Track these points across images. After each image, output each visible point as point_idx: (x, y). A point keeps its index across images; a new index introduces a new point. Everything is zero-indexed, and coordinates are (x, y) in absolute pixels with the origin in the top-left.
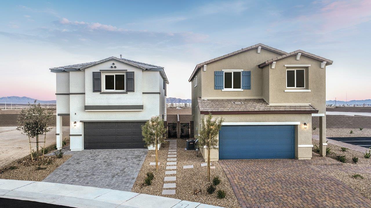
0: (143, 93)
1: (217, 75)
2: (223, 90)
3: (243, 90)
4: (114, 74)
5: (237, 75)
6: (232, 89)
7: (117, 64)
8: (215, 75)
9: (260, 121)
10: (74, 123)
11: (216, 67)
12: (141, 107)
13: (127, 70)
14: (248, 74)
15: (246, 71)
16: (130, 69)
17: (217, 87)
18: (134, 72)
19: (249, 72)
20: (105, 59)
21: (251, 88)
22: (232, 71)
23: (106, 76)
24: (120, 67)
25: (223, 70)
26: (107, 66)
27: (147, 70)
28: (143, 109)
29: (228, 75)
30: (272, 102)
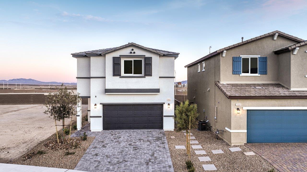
0: (160, 77)
1: (235, 60)
2: (240, 75)
3: (259, 75)
4: (132, 59)
5: (254, 60)
6: (249, 74)
7: (136, 50)
8: (233, 60)
9: (285, 106)
10: (95, 105)
11: (235, 53)
12: (157, 91)
13: (145, 56)
14: (264, 60)
15: (263, 56)
16: (148, 55)
17: (235, 72)
18: (151, 58)
19: (266, 58)
20: (125, 45)
21: (268, 74)
22: (249, 57)
23: (125, 61)
24: (138, 52)
25: (241, 56)
26: (126, 52)
27: (164, 55)
28: (159, 92)
29: (246, 61)
30: (294, 87)
